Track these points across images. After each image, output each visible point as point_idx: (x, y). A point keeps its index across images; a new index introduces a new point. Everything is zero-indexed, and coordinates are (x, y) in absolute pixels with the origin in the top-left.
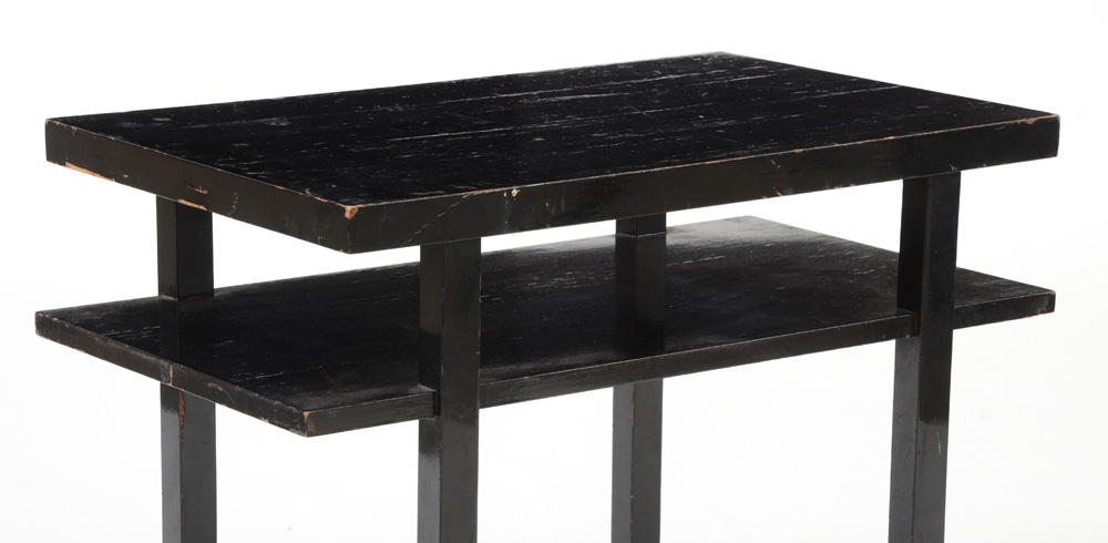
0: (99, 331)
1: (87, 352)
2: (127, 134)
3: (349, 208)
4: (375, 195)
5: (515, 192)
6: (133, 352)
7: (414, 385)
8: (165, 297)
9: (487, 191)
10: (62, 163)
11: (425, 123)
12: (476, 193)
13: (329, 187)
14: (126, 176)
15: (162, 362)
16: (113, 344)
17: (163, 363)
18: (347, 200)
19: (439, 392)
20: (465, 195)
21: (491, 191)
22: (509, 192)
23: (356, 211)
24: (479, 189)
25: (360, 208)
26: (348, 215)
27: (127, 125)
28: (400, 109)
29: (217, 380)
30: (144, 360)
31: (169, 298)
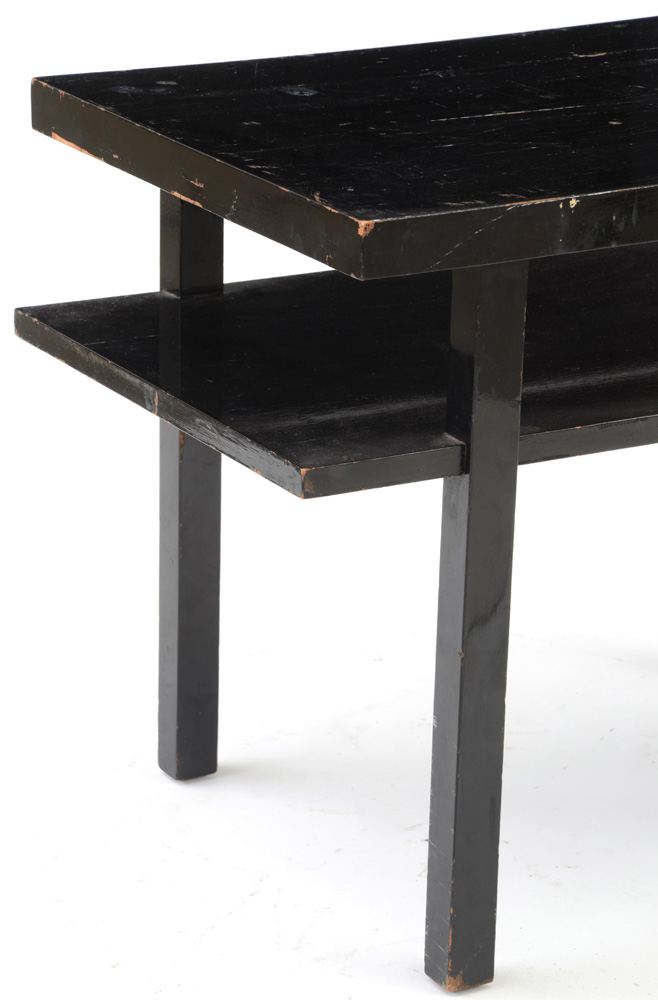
0: (80, 339)
1: (67, 362)
2: (121, 105)
3: (363, 223)
4: (398, 204)
5: (573, 203)
6: (116, 370)
7: (439, 434)
9: (538, 202)
10: (48, 133)
11: (478, 96)
12: (524, 204)
13: (345, 191)
14: (116, 156)
15: (146, 386)
16: (95, 358)
17: (148, 388)
18: (363, 211)
19: (469, 445)
20: (510, 206)
21: (543, 201)
22: (566, 203)
23: (372, 227)
24: (530, 197)
25: (376, 223)
26: (361, 232)
27: (124, 89)
28: (453, 75)
29: (206, 416)
30: (127, 382)
31: (172, 295)
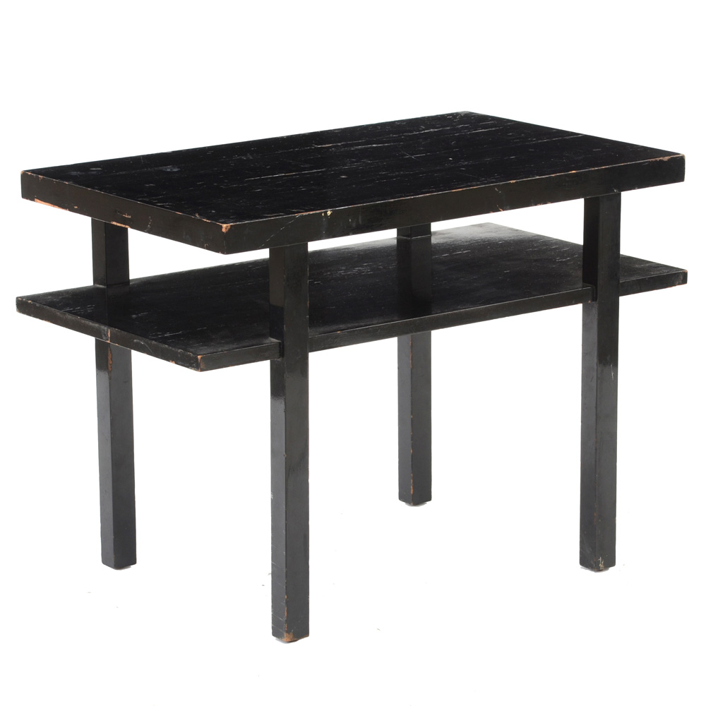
0: (60, 308)
1: (52, 322)
2: (75, 180)
3: (224, 226)
4: (240, 216)
5: (329, 213)
6: (83, 321)
7: (266, 338)
8: (98, 286)
9: (311, 213)
10: (32, 199)
11: (268, 167)
12: (304, 214)
13: (211, 212)
14: (76, 207)
15: (103, 327)
16: (69, 317)
17: (104, 328)
18: (223, 220)
19: (283, 342)
20: (297, 215)
21: (314, 212)
22: (326, 213)
23: (229, 227)
24: (306, 211)
25: (231, 226)
26: (224, 230)
27: (74, 173)
28: (251, 158)
29: (140, 338)
30: (91, 326)
31: (101, 286)
